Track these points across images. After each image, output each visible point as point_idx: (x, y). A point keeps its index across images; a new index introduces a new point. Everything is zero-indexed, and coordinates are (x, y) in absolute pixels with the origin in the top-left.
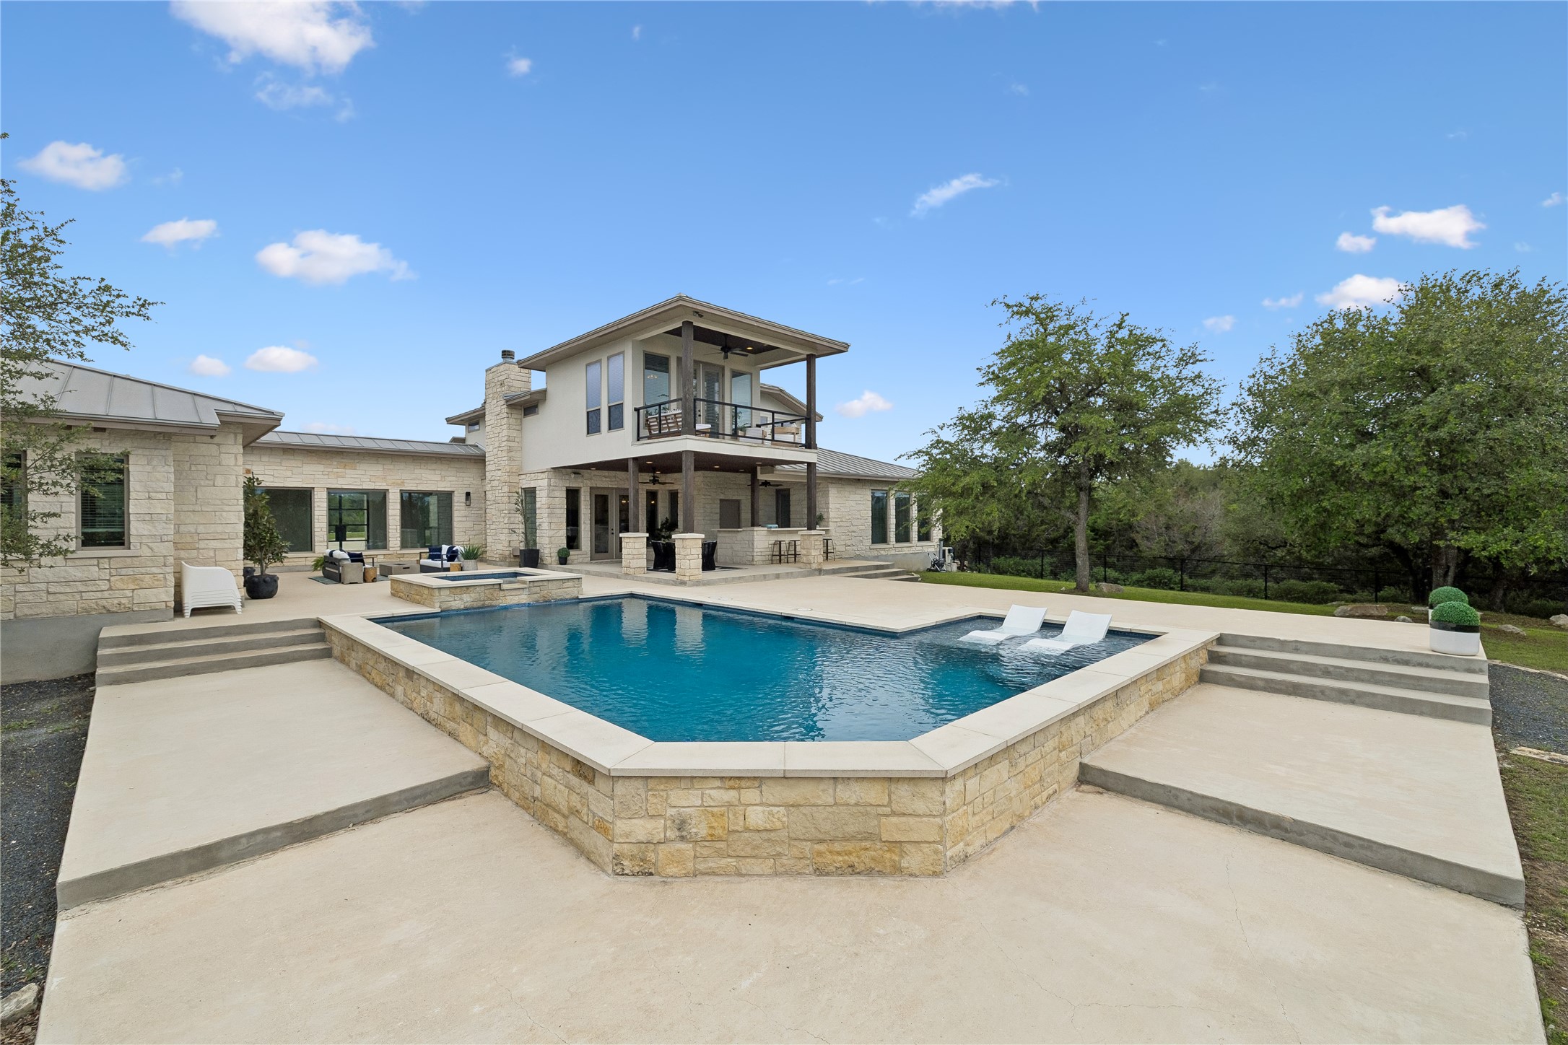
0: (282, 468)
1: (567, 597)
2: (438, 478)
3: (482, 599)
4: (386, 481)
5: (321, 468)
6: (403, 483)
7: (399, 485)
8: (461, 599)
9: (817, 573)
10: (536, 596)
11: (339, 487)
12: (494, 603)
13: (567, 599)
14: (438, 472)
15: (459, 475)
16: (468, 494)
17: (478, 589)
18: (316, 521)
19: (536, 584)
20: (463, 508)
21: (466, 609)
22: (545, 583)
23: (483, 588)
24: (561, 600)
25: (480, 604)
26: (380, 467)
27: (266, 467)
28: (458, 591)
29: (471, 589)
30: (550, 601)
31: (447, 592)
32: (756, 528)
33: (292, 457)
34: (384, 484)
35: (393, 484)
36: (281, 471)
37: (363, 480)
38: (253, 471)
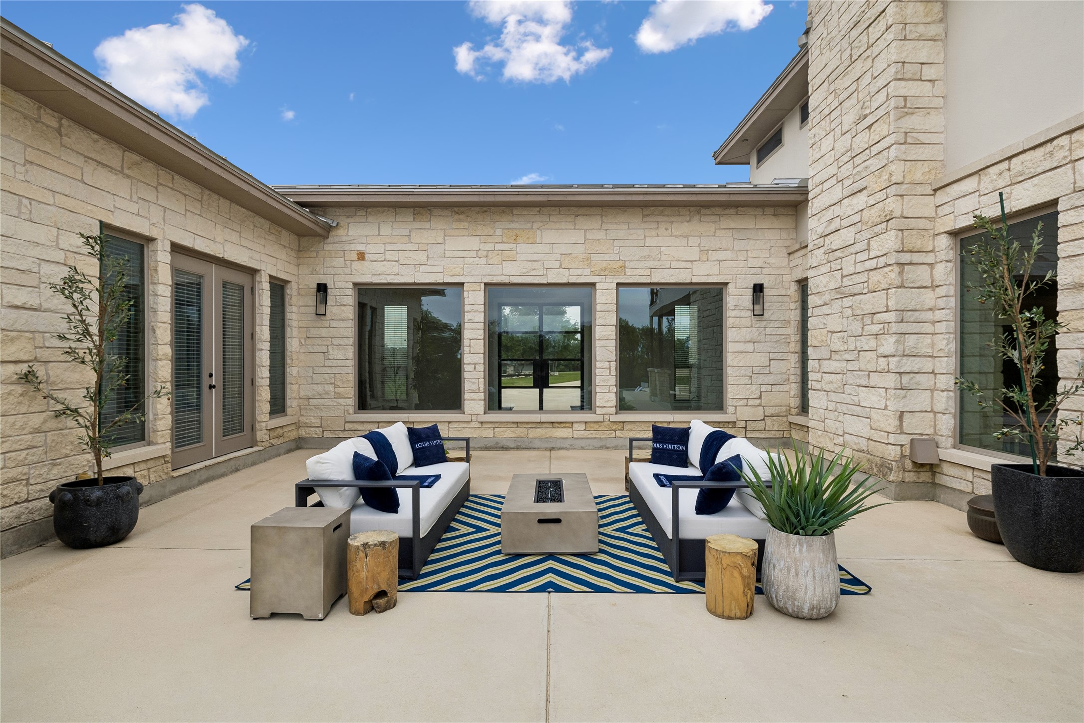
2: (694, 254)
4: (590, 266)
5: (473, 243)
6: (623, 267)
7: (614, 272)
11: (506, 280)
14: (693, 241)
15: (739, 245)
16: (758, 289)
18: (467, 350)
20: (746, 322)
27: (389, 247)
33: (428, 225)
34: (587, 271)
35: (604, 272)
36: (411, 254)
37: (547, 265)
38: (367, 256)
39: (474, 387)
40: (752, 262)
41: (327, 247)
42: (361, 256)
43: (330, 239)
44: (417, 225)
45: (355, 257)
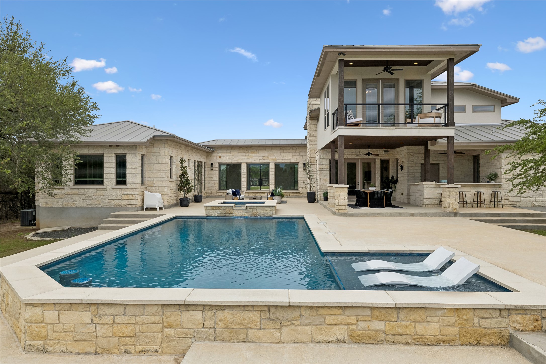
0: (231, 155)
1: (267, 215)
3: (225, 212)
4: (269, 159)
5: (244, 154)
6: (276, 159)
7: (274, 160)
8: (216, 212)
9: (453, 215)
10: (250, 213)
11: (251, 162)
12: (230, 215)
13: (266, 217)
14: (291, 154)
15: (300, 155)
16: (305, 164)
17: (223, 208)
18: (242, 177)
19: (250, 208)
20: (302, 171)
21: (218, 216)
22: (255, 208)
23: (225, 208)
24: (263, 216)
25: (224, 215)
26: (266, 153)
27: (226, 155)
28: (214, 208)
29: (220, 207)
30: (257, 217)
31: (210, 208)
32: (424, 183)
33: (234, 150)
34: (268, 160)
35: (272, 160)
36: (231, 156)
37: (260, 159)
38: (221, 157)
39: (244, 185)
40: (304, 158)
41: (213, 155)
42: (220, 157)
43: (213, 153)
44: (232, 150)
45: (219, 157)
